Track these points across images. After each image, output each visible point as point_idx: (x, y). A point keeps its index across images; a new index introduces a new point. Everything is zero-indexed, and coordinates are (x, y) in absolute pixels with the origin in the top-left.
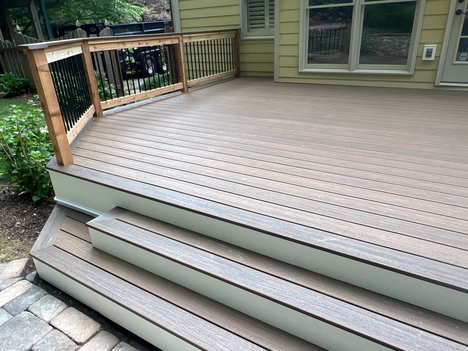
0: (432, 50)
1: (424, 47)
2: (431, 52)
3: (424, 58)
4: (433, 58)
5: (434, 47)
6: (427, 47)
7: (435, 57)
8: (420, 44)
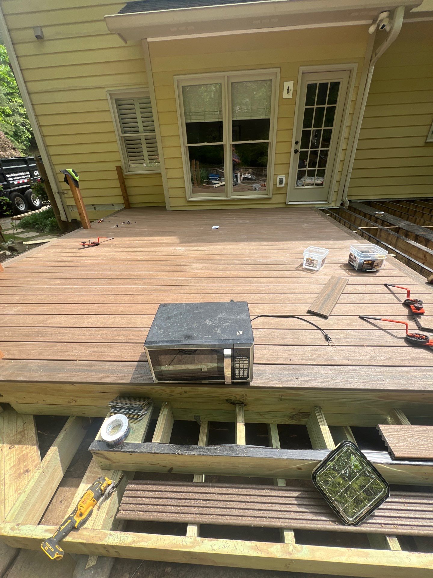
0: (283, 179)
1: (277, 177)
2: (282, 181)
3: (278, 185)
4: (283, 185)
5: (283, 177)
6: (279, 177)
7: (285, 184)
8: (274, 175)
